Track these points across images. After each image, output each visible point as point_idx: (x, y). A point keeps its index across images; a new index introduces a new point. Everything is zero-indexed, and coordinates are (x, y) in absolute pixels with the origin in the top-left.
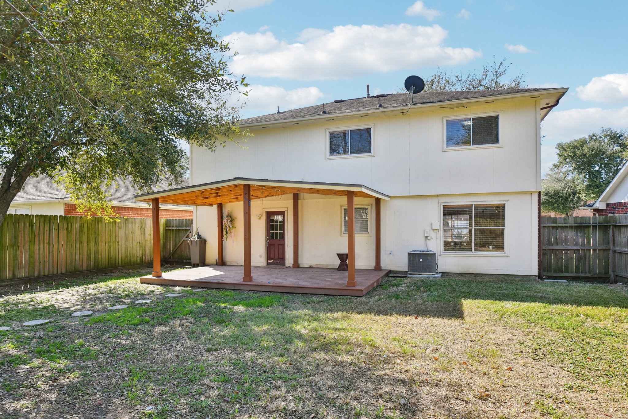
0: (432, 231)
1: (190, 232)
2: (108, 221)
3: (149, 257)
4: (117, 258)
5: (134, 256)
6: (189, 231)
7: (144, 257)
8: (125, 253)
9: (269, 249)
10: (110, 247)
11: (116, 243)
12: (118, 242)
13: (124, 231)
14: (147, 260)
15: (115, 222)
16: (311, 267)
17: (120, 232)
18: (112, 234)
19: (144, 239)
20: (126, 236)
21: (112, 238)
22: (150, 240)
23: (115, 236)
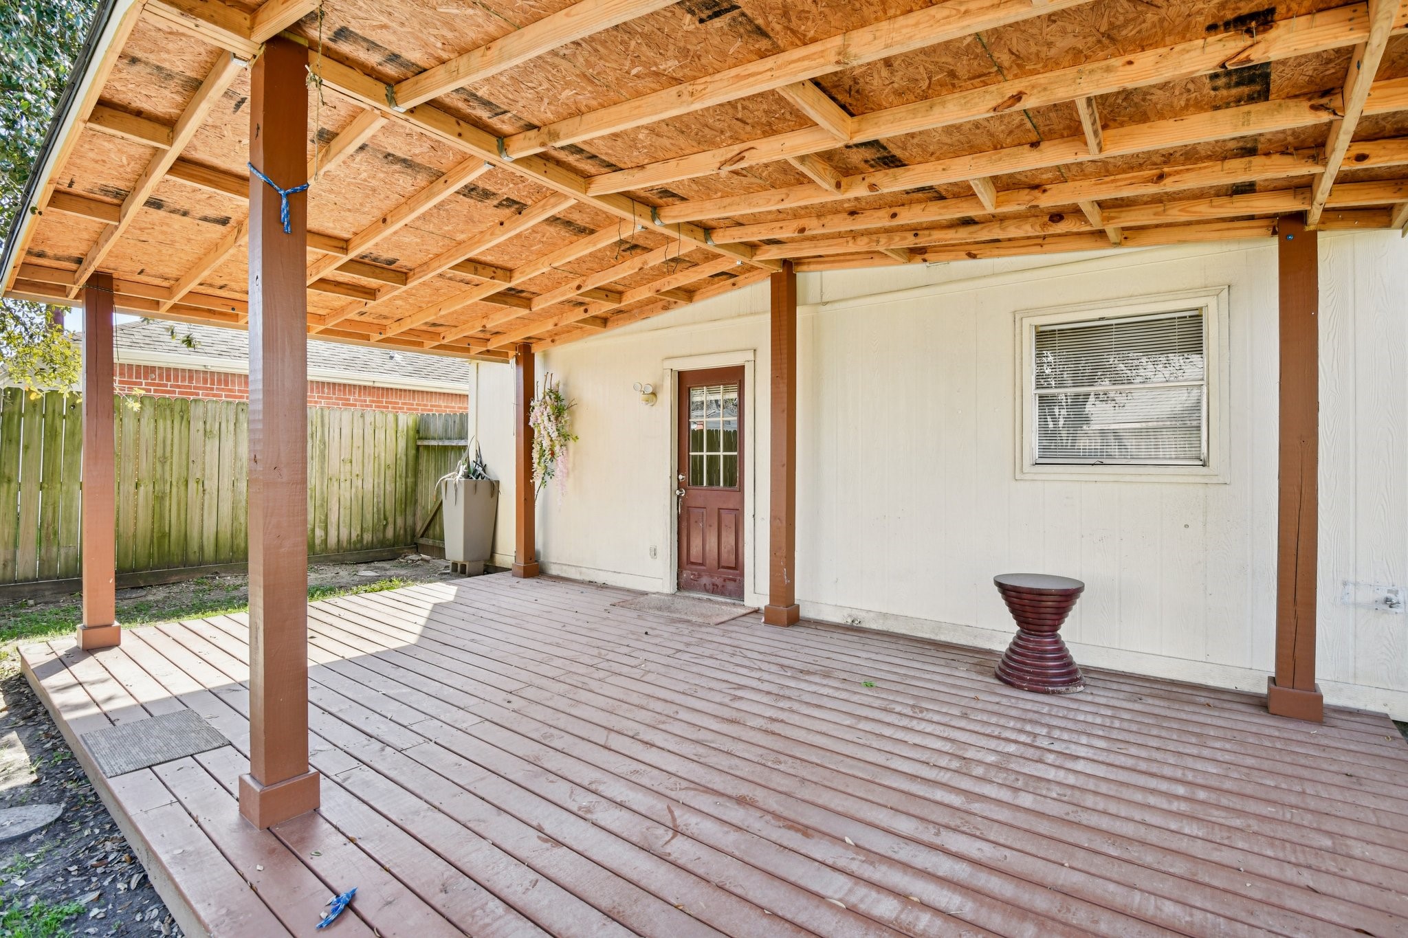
7: (319, 533)
9: (684, 524)
11: (193, 485)
12: (201, 482)
13: (228, 445)
14: (332, 540)
16: (853, 629)
17: (208, 448)
18: (168, 454)
19: (322, 473)
20: (239, 464)
21: (167, 468)
22: (348, 477)
23: (184, 463)
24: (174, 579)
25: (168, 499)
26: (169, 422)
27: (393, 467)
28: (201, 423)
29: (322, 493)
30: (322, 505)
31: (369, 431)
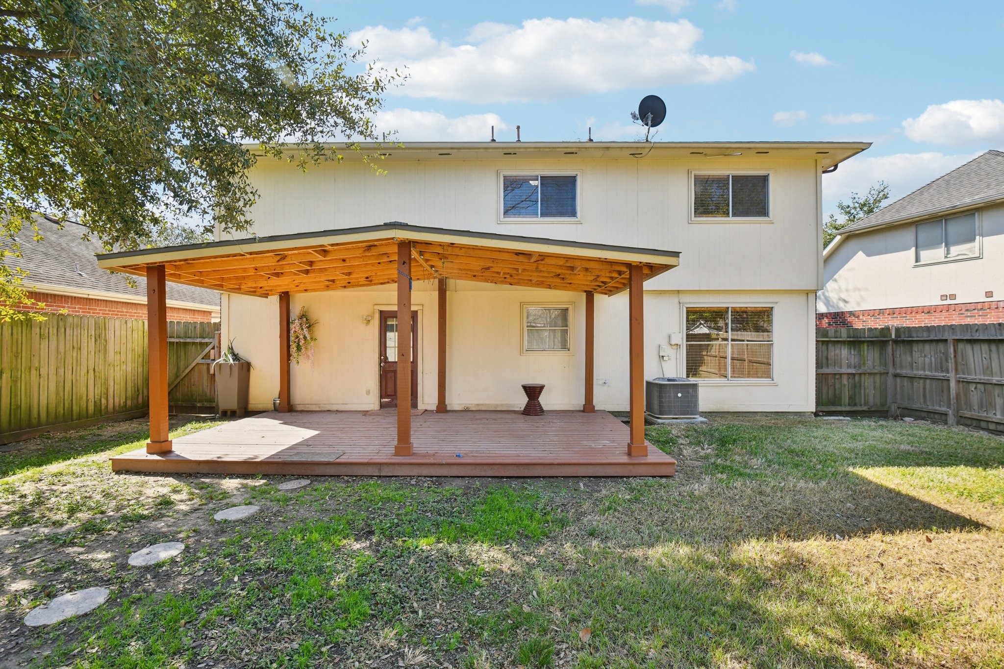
0: (669, 347)
1: (213, 348)
2: (12, 318)
3: (117, 400)
4: (36, 406)
5: (81, 398)
6: (211, 346)
7: (104, 401)
8: (57, 394)
9: (384, 379)
10: (14, 382)
11: (33, 372)
12: (38, 369)
13: (53, 344)
14: (111, 406)
15: (29, 322)
16: (466, 411)
17: (42, 346)
18: (19, 351)
19: (105, 361)
20: (60, 356)
21: (19, 360)
22: (119, 363)
23: (29, 356)
24: (24, 437)
25: (19, 382)
26: (20, 329)
27: (141, 356)
28: (38, 329)
29: (105, 374)
30: (105, 383)
31: (129, 333)
